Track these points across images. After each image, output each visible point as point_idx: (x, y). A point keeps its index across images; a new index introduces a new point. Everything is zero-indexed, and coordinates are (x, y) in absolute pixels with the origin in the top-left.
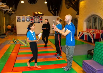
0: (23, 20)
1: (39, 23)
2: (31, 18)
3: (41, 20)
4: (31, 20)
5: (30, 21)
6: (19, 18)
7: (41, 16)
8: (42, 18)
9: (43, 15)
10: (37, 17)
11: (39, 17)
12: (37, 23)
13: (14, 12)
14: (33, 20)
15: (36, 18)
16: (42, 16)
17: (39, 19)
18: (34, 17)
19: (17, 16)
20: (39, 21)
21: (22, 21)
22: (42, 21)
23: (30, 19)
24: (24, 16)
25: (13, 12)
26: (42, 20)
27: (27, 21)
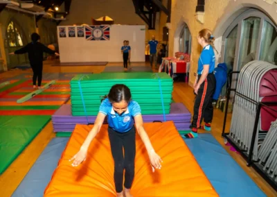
0: (71, 34)
1: (102, 39)
2: (87, 29)
3: (107, 35)
4: (87, 33)
5: (85, 35)
6: (63, 31)
7: (106, 25)
8: (108, 29)
9: (110, 23)
10: (97, 28)
11: (102, 27)
12: (98, 39)
13: (64, 17)
14: (90, 33)
15: (97, 30)
16: (109, 26)
17: (102, 31)
18: (93, 27)
19: (58, 27)
20: (102, 35)
21: (70, 36)
22: (108, 37)
23: (85, 32)
24: (74, 26)
25: (62, 17)
26: (108, 33)
27: (79, 36)
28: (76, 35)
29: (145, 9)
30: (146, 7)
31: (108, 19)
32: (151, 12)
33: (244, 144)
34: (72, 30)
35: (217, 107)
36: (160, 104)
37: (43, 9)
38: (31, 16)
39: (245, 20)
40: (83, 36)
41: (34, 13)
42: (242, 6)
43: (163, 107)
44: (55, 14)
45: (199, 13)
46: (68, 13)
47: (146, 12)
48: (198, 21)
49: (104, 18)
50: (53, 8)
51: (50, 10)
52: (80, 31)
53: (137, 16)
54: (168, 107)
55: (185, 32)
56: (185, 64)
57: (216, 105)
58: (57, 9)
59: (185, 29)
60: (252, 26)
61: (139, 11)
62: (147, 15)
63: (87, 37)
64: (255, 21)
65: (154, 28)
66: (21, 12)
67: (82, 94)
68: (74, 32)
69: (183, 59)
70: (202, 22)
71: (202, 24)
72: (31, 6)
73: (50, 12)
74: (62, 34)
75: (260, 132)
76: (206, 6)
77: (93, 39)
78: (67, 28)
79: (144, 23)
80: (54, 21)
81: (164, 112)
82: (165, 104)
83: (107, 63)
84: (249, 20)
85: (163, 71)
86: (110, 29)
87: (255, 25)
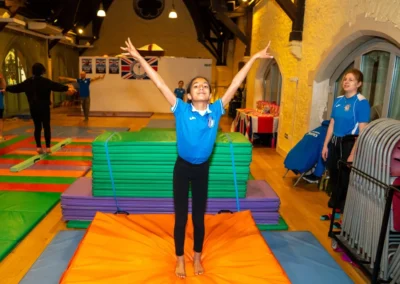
0: (99, 68)
1: (147, 78)
2: (123, 63)
4: (123, 68)
5: (120, 71)
6: (88, 63)
7: (153, 58)
8: (156, 63)
9: (159, 54)
13: (91, 43)
14: (128, 68)
15: (138, 64)
16: (156, 58)
18: (133, 59)
19: (81, 58)
21: (98, 72)
23: (120, 66)
24: (105, 56)
25: (88, 44)
26: (155, 69)
27: (111, 72)
28: (107, 70)
29: (212, 35)
30: (214, 32)
31: (156, 48)
32: (220, 40)
33: (365, 250)
34: (101, 63)
35: (321, 188)
36: (231, 182)
37: (60, 31)
38: (41, 40)
39: (366, 54)
40: (117, 72)
41: (46, 37)
42: (361, 35)
43: (236, 187)
44: (78, 38)
45: (294, 42)
46: (98, 38)
47: (214, 40)
48: (293, 54)
49: (150, 47)
50: (75, 31)
51: (70, 32)
52: (113, 64)
53: (201, 45)
54: (243, 188)
55: (272, 71)
56: (271, 119)
57: (319, 184)
58: (81, 31)
59: (272, 67)
60: (376, 65)
61: (203, 37)
62: (216, 45)
63: (123, 74)
64: (382, 56)
65: (224, 64)
66: (28, 35)
67: (109, 163)
68: (104, 66)
69: (269, 112)
70: (299, 56)
71: (299, 59)
72: (42, 26)
73: (70, 36)
74: (85, 68)
75: (391, 233)
76: (305, 33)
77: (132, 78)
78: (94, 60)
79: (210, 55)
80: (75, 49)
81: (237, 195)
82: (240, 182)
83: (153, 114)
84: (371, 56)
85: (237, 130)
86: (159, 63)
87: (381, 63)
